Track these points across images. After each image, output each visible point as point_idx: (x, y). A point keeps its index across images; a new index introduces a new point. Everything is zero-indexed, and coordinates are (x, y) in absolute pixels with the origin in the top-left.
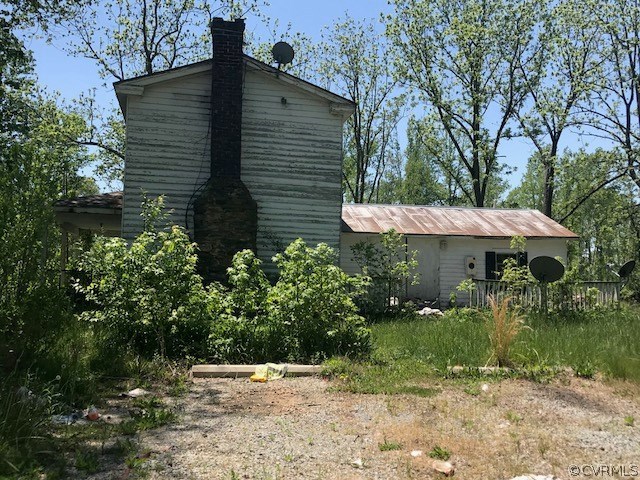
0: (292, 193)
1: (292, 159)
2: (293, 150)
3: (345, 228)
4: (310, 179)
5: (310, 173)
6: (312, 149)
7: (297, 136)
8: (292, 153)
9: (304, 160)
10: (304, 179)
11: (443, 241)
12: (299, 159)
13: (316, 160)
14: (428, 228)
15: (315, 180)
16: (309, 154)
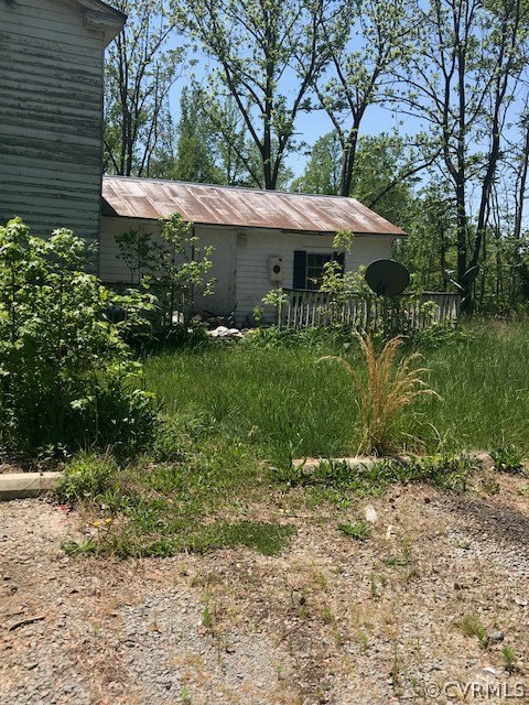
0: (24, 149)
1: (23, 95)
2: (25, 81)
3: (107, 210)
4: (52, 129)
5: (52, 120)
6: (55, 82)
7: (32, 59)
8: (23, 86)
9: (43, 98)
10: (43, 128)
11: (241, 234)
12: (35, 97)
13: (62, 100)
14: (222, 216)
15: (60, 131)
16: (51, 90)
